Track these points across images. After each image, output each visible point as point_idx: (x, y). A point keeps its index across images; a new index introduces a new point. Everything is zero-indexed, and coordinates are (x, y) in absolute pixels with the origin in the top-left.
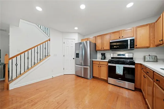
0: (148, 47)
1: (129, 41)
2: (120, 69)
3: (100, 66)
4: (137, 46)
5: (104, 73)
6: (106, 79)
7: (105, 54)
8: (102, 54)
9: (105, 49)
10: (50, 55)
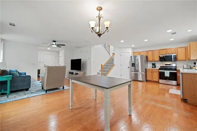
0: (185, 60)
1: (173, 56)
2: (167, 74)
3: (152, 72)
4: (179, 60)
5: (156, 77)
7: (155, 64)
8: (153, 64)
9: (155, 60)
10: (115, 65)
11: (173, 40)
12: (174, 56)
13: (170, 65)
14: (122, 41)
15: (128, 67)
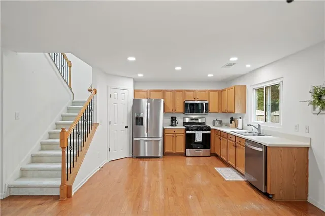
1: (204, 104)
3: (175, 136)
5: (180, 145)
6: (183, 151)
7: (176, 117)
8: (172, 118)
9: (177, 110)
10: (97, 124)
11: (212, 77)
12: (206, 104)
13: (197, 119)
14: (131, 59)
15: (126, 127)
